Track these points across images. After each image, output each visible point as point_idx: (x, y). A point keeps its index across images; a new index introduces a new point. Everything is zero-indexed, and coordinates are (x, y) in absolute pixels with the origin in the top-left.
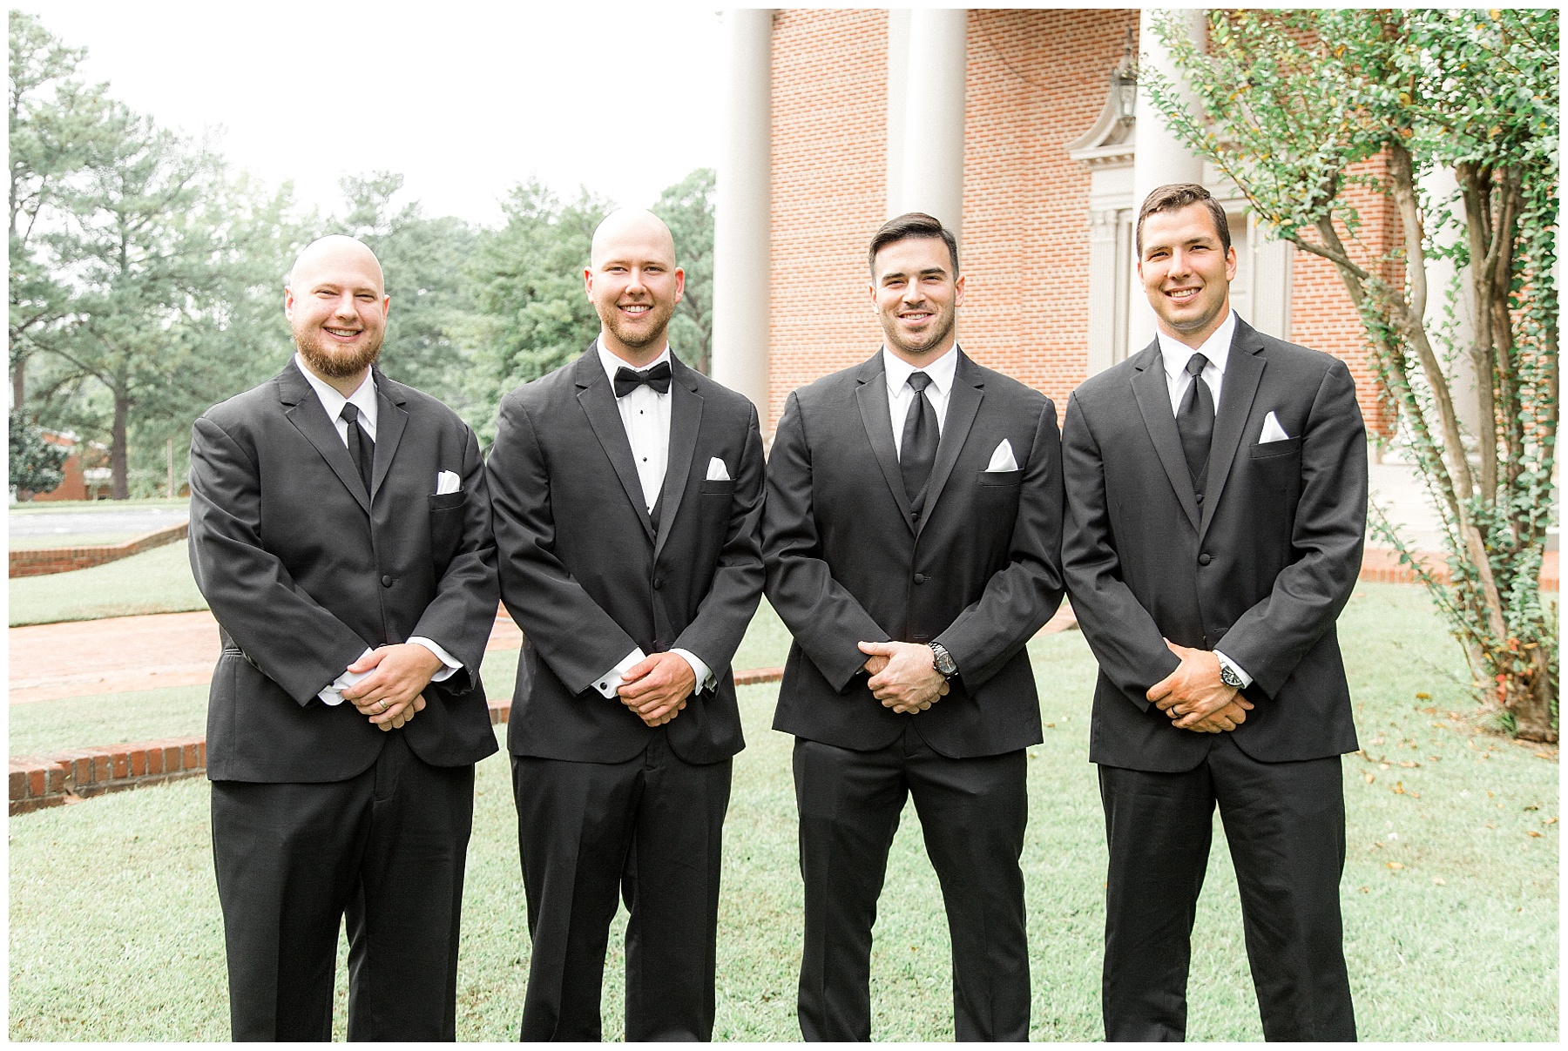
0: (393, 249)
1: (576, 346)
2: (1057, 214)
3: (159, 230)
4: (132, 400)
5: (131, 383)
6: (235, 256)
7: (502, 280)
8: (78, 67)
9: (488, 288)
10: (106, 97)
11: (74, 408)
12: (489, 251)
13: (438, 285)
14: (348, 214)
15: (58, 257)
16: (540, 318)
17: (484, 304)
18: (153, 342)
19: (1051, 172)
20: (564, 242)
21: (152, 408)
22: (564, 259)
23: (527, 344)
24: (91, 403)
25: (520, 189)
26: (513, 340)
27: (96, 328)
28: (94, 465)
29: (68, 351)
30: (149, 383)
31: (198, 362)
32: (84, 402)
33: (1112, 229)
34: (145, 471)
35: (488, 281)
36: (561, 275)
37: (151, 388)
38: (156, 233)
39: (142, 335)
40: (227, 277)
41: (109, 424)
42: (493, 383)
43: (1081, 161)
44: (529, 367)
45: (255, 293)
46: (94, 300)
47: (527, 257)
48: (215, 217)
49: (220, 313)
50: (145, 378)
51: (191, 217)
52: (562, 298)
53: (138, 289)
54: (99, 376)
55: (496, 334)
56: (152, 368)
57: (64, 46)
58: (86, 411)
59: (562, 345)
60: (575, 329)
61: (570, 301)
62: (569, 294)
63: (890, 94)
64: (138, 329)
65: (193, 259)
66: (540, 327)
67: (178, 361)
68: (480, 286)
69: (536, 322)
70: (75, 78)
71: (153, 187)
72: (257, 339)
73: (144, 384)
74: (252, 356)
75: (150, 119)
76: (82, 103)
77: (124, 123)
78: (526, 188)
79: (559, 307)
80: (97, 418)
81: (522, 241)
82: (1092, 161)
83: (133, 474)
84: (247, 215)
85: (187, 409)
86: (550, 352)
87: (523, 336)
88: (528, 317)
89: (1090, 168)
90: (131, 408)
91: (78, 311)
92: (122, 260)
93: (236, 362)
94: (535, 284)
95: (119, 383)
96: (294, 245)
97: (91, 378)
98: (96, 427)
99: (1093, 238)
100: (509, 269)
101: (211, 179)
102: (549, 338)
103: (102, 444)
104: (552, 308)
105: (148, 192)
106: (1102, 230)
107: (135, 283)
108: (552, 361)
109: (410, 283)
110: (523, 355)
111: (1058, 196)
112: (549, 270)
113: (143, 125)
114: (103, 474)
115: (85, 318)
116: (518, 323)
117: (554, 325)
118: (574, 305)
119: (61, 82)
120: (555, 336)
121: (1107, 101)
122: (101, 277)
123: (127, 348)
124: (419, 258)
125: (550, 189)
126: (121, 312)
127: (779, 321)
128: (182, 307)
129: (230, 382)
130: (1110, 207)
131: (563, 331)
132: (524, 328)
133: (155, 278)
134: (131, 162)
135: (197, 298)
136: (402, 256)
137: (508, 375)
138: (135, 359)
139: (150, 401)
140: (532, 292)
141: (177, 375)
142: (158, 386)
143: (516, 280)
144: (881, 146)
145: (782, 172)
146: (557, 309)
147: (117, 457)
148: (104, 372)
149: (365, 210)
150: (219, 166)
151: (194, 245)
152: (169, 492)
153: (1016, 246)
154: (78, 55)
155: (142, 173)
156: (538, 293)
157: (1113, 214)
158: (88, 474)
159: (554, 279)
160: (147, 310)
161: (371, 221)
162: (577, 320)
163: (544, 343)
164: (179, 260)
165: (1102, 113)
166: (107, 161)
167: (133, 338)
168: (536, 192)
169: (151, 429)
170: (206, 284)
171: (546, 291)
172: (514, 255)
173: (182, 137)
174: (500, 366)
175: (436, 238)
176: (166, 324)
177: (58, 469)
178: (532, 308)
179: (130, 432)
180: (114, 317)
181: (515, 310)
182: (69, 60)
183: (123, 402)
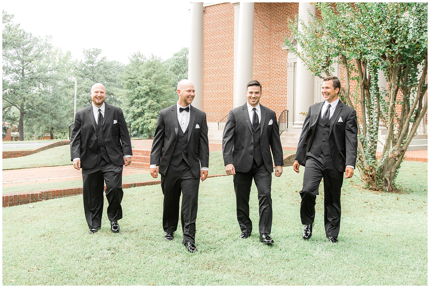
0: (98, 70)
1: (150, 98)
2: (279, 64)
3: (33, 66)
4: (25, 113)
5: (25, 108)
6: (55, 73)
7: (131, 80)
8: (11, 20)
9: (126, 82)
10: (19, 28)
11: (8, 115)
12: (127, 72)
13: (110, 80)
14: (86, 61)
15: (5, 73)
16: (141, 91)
17: (125, 87)
18: (32, 97)
19: (277, 53)
20: (147, 70)
21: (31, 115)
22: (147, 74)
23: (137, 97)
24: (13, 113)
25: (135, 55)
26: (133, 96)
27: (16, 93)
28: (14, 131)
29: (7, 99)
30: (30, 108)
31: (44, 103)
32: (11, 113)
33: (293, 68)
34: (28, 133)
35: (127, 80)
36: (147, 79)
37: (30, 109)
38: (32, 66)
39: (29, 95)
40: (52, 78)
41: (18, 119)
42: (128, 108)
43: (285, 49)
44: (138, 103)
45: (59, 83)
46: (15, 85)
47: (137, 74)
48: (48, 62)
49: (50, 88)
50: (29, 107)
51: (42, 61)
52: (147, 85)
53: (27, 82)
54: (16, 106)
55: (128, 95)
56: (30, 104)
57: (7, 14)
58: (12, 116)
59: (147, 98)
60: (150, 93)
61: (149, 86)
62: (149, 84)
63: (235, 31)
64: (27, 93)
65: (42, 73)
66: (140, 93)
67: (39, 102)
68: (124, 82)
69: (140, 92)
70: (10, 23)
71: (31, 54)
72: (60, 96)
73: (28, 108)
74: (59, 100)
75: (31, 34)
76: (12, 30)
77: (23, 35)
78: (137, 55)
79: (146, 87)
80: (15, 118)
81: (136, 69)
82: (288, 50)
83: (25, 134)
84: (57, 61)
85: (40, 115)
86: (143, 100)
87: (136, 95)
88: (137, 90)
89: (287, 52)
90: (25, 115)
91: (10, 88)
92: (23, 74)
93: (54, 102)
94: (140, 81)
95: (21, 108)
96: (71, 69)
97: (13, 107)
98: (15, 120)
99: (288, 70)
100: (132, 77)
101: (48, 51)
102: (143, 96)
103: (16, 125)
104: (144, 88)
105: (30, 55)
106: (290, 68)
107: (27, 80)
108: (144, 102)
109: (103, 80)
110: (136, 100)
111: (279, 59)
112: (143, 77)
113: (29, 36)
114: (17, 134)
115: (12, 90)
116: (135, 92)
117: (145, 92)
118: (150, 87)
119: (6, 24)
120: (145, 95)
121: (291, 34)
122: (17, 78)
123: (24, 99)
124: (106, 73)
125: (144, 55)
126: (22, 89)
127: (205, 92)
128: (39, 87)
129: (53, 108)
130: (293, 62)
131: (147, 94)
132: (137, 93)
133: (32, 79)
134: (25, 46)
135: (43, 84)
136: (101, 73)
137: (132, 106)
138: (26, 101)
139: (30, 113)
140: (138, 83)
141: (38, 106)
142: (32, 109)
143: (134, 80)
144: (233, 45)
145: (206, 52)
146: (146, 88)
147: (21, 129)
148: (17, 105)
149: (91, 59)
150: (50, 48)
151: (42, 70)
152: (35, 139)
153: (268, 72)
154: (11, 17)
155: (28, 50)
156: (140, 83)
157: (293, 64)
158: (12, 133)
159: (144, 80)
160: (29, 88)
161: (92, 63)
162: (151, 91)
163: (142, 97)
164: (39, 74)
165: (290, 37)
166: (19, 46)
167: (26, 96)
168: (140, 56)
169: (30, 121)
170: (46, 81)
171: (142, 83)
172: (134, 73)
173: (40, 39)
174: (130, 103)
175: (110, 67)
176: (35, 92)
177: (6, 132)
178: (139, 88)
179: (24, 122)
180: (20, 90)
181: (134, 88)
182: (8, 18)
183: (23, 113)
